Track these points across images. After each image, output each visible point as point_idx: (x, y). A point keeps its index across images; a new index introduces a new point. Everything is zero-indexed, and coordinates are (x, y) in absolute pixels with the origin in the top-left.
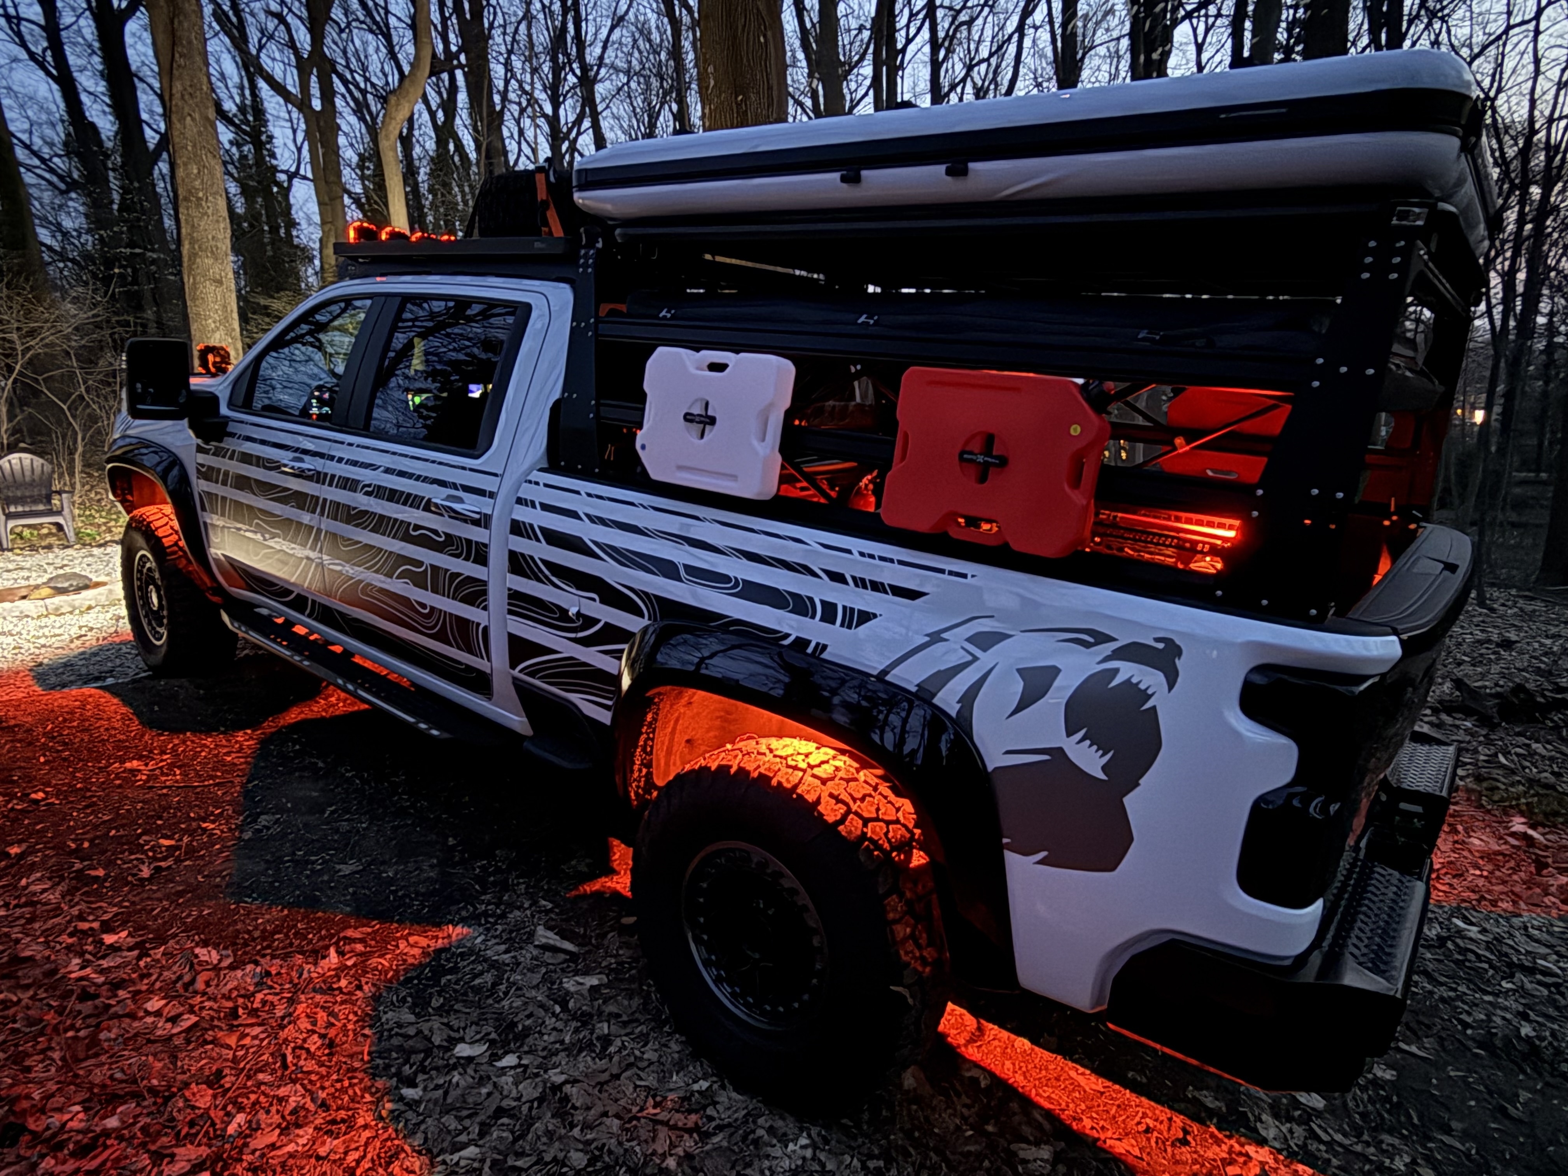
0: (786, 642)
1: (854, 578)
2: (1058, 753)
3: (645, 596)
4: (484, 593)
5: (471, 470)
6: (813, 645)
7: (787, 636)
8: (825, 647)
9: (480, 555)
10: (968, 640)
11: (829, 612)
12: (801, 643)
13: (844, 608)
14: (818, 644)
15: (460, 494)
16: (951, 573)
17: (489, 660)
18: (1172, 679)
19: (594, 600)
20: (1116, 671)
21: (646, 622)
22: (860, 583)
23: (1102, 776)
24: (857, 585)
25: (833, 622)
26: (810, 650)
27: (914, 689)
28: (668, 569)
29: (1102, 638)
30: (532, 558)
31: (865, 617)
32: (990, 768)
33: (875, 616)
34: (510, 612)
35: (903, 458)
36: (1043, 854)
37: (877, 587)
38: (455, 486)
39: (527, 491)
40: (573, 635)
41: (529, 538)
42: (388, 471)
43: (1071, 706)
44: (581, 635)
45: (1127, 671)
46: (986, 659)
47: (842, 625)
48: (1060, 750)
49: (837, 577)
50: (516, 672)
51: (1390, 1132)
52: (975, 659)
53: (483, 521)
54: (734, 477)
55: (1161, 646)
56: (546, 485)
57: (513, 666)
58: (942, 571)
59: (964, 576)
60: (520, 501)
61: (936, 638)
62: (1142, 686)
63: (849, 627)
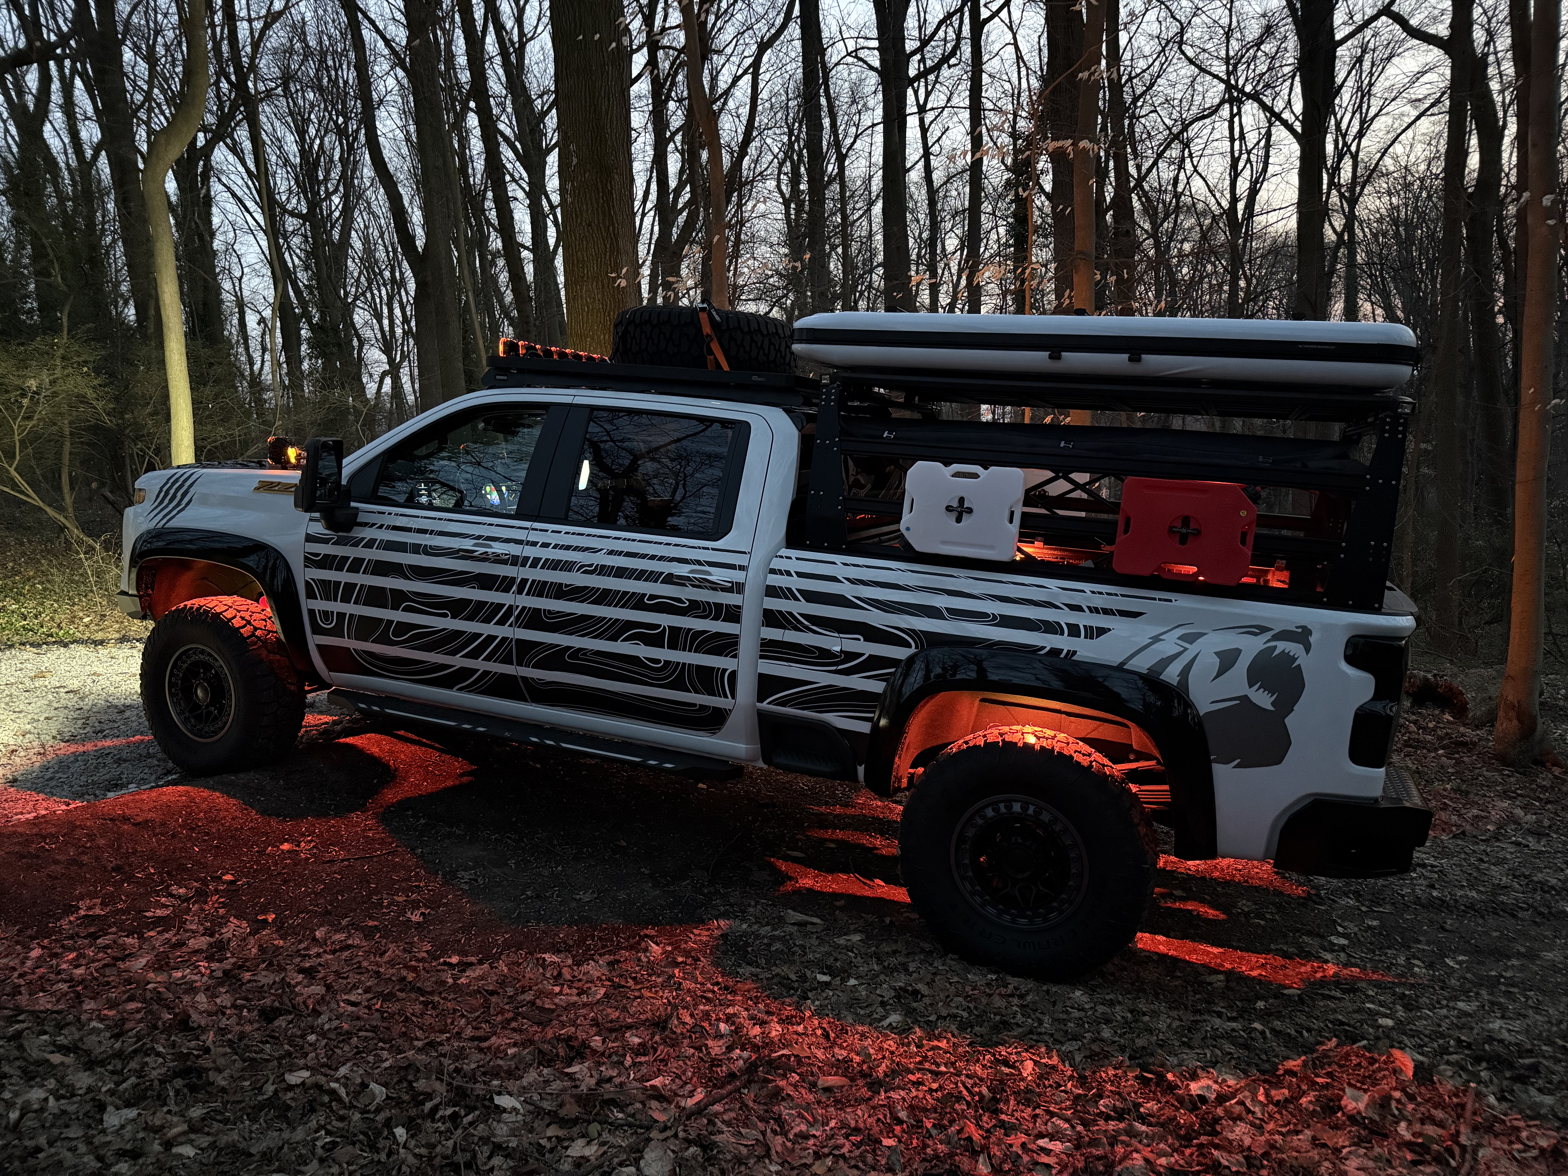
0: (1042, 652)
1: (1089, 608)
2: (1245, 699)
3: (912, 632)
4: (736, 644)
5: (713, 549)
6: (1065, 652)
7: (1043, 648)
8: (1075, 652)
9: (733, 614)
10: (1179, 638)
11: (1074, 630)
12: (1055, 652)
13: (1085, 626)
14: (1069, 651)
15: (707, 568)
16: (1160, 600)
17: (733, 697)
18: (1308, 649)
19: (859, 639)
20: (1276, 647)
21: (913, 650)
22: (1094, 610)
23: (1272, 708)
24: (1091, 612)
25: (1079, 636)
26: (1062, 656)
27: (1145, 672)
28: (933, 612)
29: (1263, 630)
30: (790, 613)
31: (1102, 631)
32: (1201, 714)
33: (1109, 630)
34: (761, 657)
35: (1126, 531)
36: (1238, 761)
37: (1107, 612)
38: (699, 563)
39: (776, 564)
40: (834, 668)
41: (787, 598)
42: (611, 553)
43: (1250, 670)
44: (840, 667)
45: (1282, 646)
46: (1193, 649)
47: (1086, 637)
48: (1246, 697)
49: (1077, 608)
50: (764, 705)
51: (1389, 948)
52: (1186, 649)
53: (737, 588)
54: (992, 547)
55: (1300, 630)
56: (797, 559)
57: (761, 700)
58: (1155, 599)
59: (1171, 601)
60: (773, 571)
61: (1156, 639)
62: (1291, 654)
63: (1091, 638)
